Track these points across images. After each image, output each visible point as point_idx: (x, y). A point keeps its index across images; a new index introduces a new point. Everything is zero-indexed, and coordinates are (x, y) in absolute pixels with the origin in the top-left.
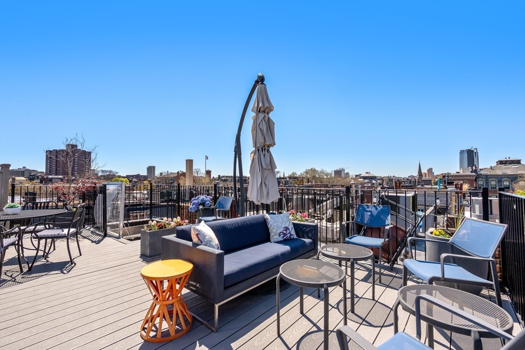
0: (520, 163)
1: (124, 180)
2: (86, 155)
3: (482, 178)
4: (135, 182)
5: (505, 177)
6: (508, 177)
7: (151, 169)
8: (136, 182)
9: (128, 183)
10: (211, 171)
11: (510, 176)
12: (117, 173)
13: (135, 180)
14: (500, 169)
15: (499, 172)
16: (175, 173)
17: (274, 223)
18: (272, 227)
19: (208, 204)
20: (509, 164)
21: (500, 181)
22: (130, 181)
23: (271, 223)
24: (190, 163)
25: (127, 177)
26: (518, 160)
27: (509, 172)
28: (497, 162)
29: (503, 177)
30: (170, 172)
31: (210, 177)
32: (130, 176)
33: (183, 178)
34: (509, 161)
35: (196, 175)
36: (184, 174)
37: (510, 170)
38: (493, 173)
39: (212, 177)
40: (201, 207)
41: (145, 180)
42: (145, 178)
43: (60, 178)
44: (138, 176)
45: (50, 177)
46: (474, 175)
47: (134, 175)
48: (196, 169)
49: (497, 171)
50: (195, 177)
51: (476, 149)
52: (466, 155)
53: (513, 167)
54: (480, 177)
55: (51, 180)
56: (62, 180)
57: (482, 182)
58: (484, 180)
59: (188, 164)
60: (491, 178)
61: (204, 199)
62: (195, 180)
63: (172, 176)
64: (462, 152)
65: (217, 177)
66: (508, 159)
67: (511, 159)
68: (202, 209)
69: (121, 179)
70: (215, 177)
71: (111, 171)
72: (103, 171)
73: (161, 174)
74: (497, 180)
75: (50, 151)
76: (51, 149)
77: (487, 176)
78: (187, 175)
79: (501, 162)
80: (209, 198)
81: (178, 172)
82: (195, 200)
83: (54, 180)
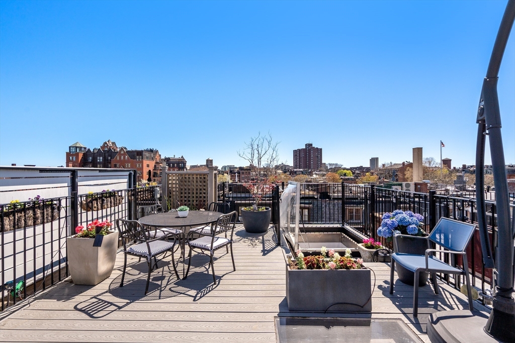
1: (348, 172)
2: (319, 151)
4: (357, 173)
7: (374, 161)
8: (359, 174)
9: (352, 175)
10: (450, 160)
12: (342, 165)
13: (357, 172)
16: (400, 164)
19: (414, 229)
22: (353, 173)
24: (418, 152)
25: (351, 169)
30: (393, 163)
31: (450, 167)
32: (354, 168)
33: (410, 169)
35: (427, 165)
36: (410, 165)
39: (452, 168)
40: (397, 234)
41: (367, 172)
42: (368, 170)
43: (301, 171)
44: (361, 168)
45: (295, 170)
47: (357, 167)
48: (427, 159)
50: (427, 168)
55: (296, 172)
56: (302, 173)
59: (416, 153)
61: (404, 218)
62: (426, 172)
63: (396, 167)
65: (461, 167)
68: (398, 237)
69: (345, 171)
70: (457, 167)
71: (336, 164)
72: (330, 165)
73: (384, 165)
75: (296, 150)
76: (296, 149)
78: (414, 166)
80: (417, 217)
81: (404, 163)
82: (388, 217)
83: (297, 173)
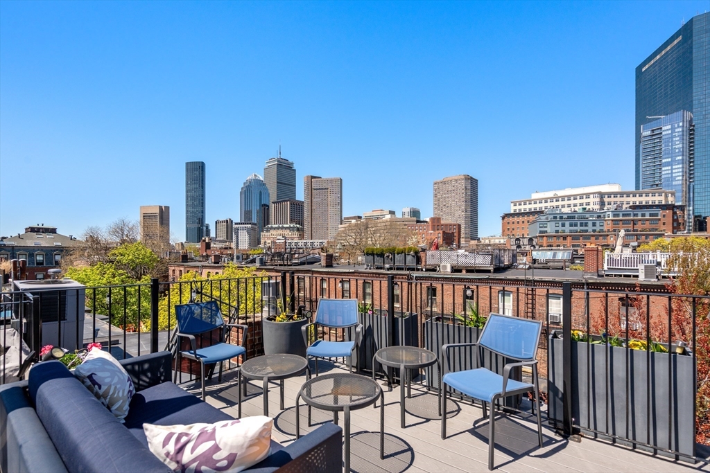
0: (56, 233)
3: (5, 250)
5: (39, 250)
6: (42, 250)
11: (44, 249)
14: (32, 238)
15: (30, 243)
17: (113, 378)
18: (113, 388)
20: (43, 232)
21: (31, 255)
23: (107, 380)
26: (53, 229)
27: (44, 243)
28: (26, 229)
29: (36, 249)
34: (42, 228)
37: (45, 241)
38: (22, 243)
49: (28, 241)
53: (48, 236)
54: (3, 249)
57: (6, 256)
58: (9, 253)
60: (19, 250)
66: (40, 226)
67: (44, 226)
74: (27, 254)
77: (13, 247)
79: (33, 230)
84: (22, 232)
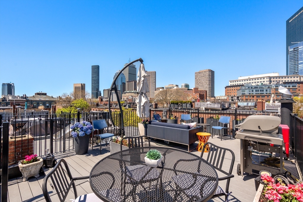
0: (46, 95)
3: (29, 102)
6: (42, 102)
11: (43, 101)
14: (38, 97)
15: (37, 99)
20: (42, 95)
26: (45, 93)
27: (42, 99)
28: (36, 94)
34: (41, 93)
38: (35, 99)
46: (25, 100)
49: (36, 98)
51: (13, 84)
52: (6, 87)
57: (29, 104)
60: (34, 102)
64: (4, 85)
66: (41, 92)
67: (42, 92)
74: (37, 103)
77: (32, 101)
79: (38, 94)
84: (34, 95)
